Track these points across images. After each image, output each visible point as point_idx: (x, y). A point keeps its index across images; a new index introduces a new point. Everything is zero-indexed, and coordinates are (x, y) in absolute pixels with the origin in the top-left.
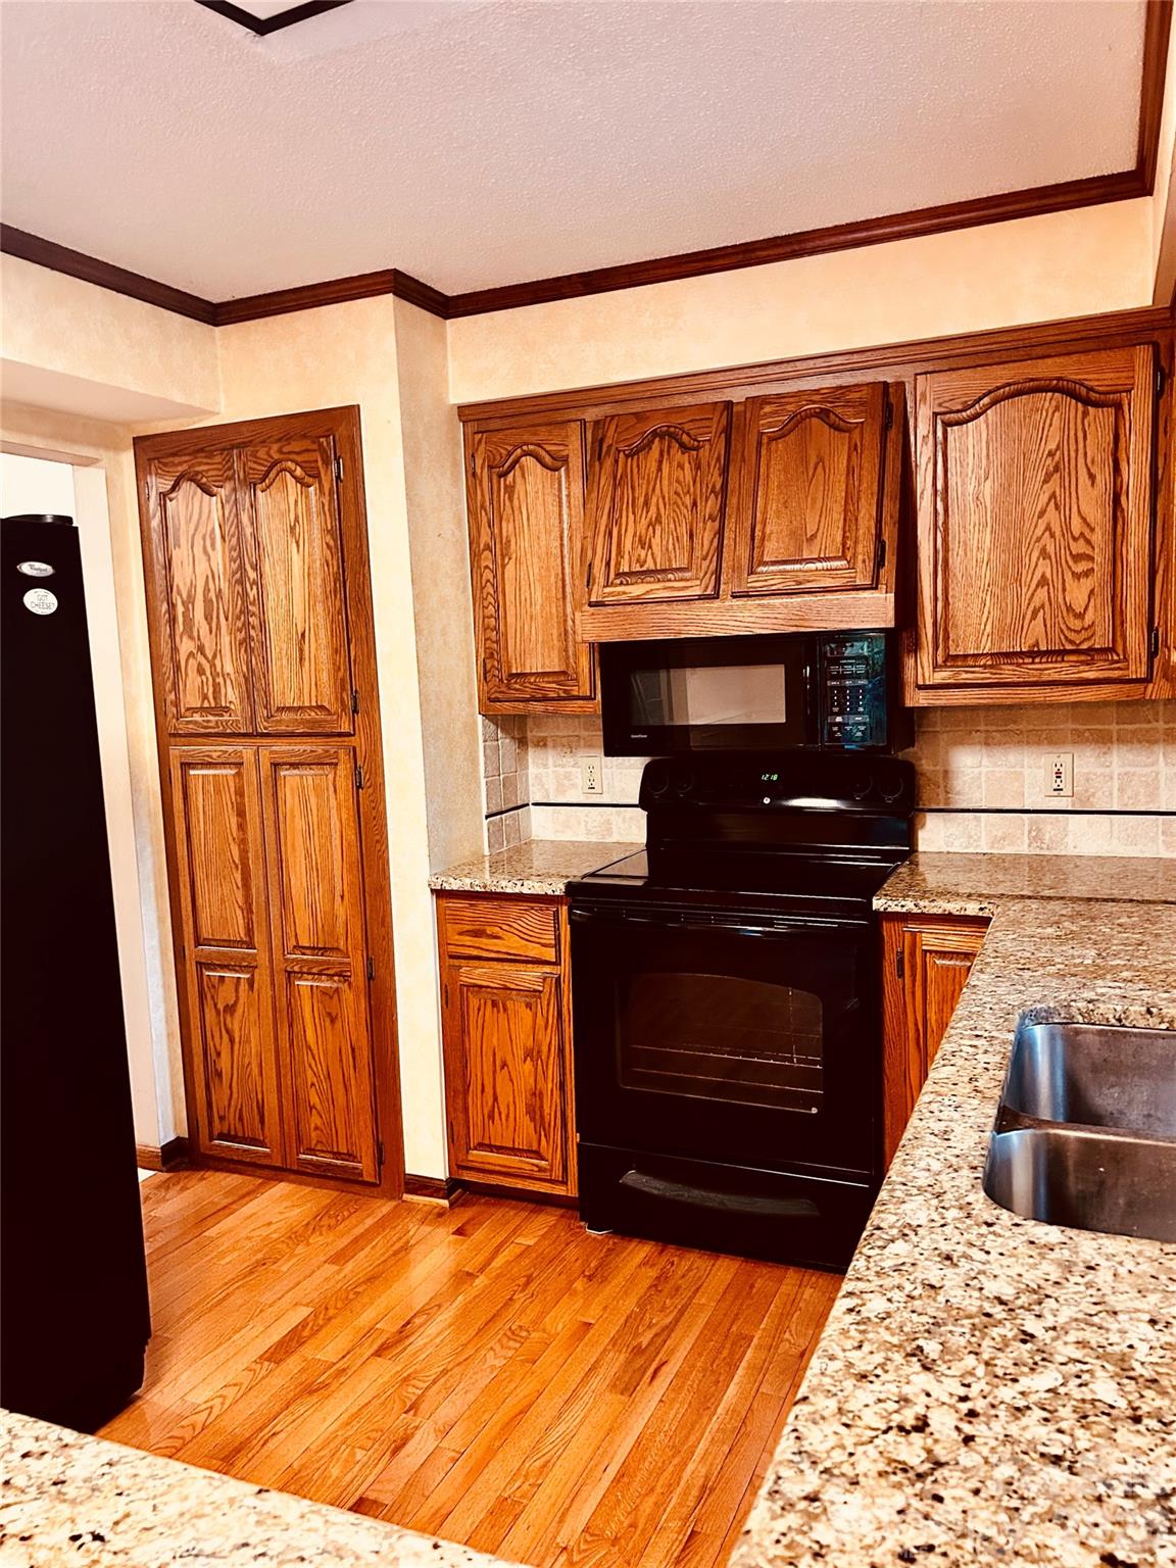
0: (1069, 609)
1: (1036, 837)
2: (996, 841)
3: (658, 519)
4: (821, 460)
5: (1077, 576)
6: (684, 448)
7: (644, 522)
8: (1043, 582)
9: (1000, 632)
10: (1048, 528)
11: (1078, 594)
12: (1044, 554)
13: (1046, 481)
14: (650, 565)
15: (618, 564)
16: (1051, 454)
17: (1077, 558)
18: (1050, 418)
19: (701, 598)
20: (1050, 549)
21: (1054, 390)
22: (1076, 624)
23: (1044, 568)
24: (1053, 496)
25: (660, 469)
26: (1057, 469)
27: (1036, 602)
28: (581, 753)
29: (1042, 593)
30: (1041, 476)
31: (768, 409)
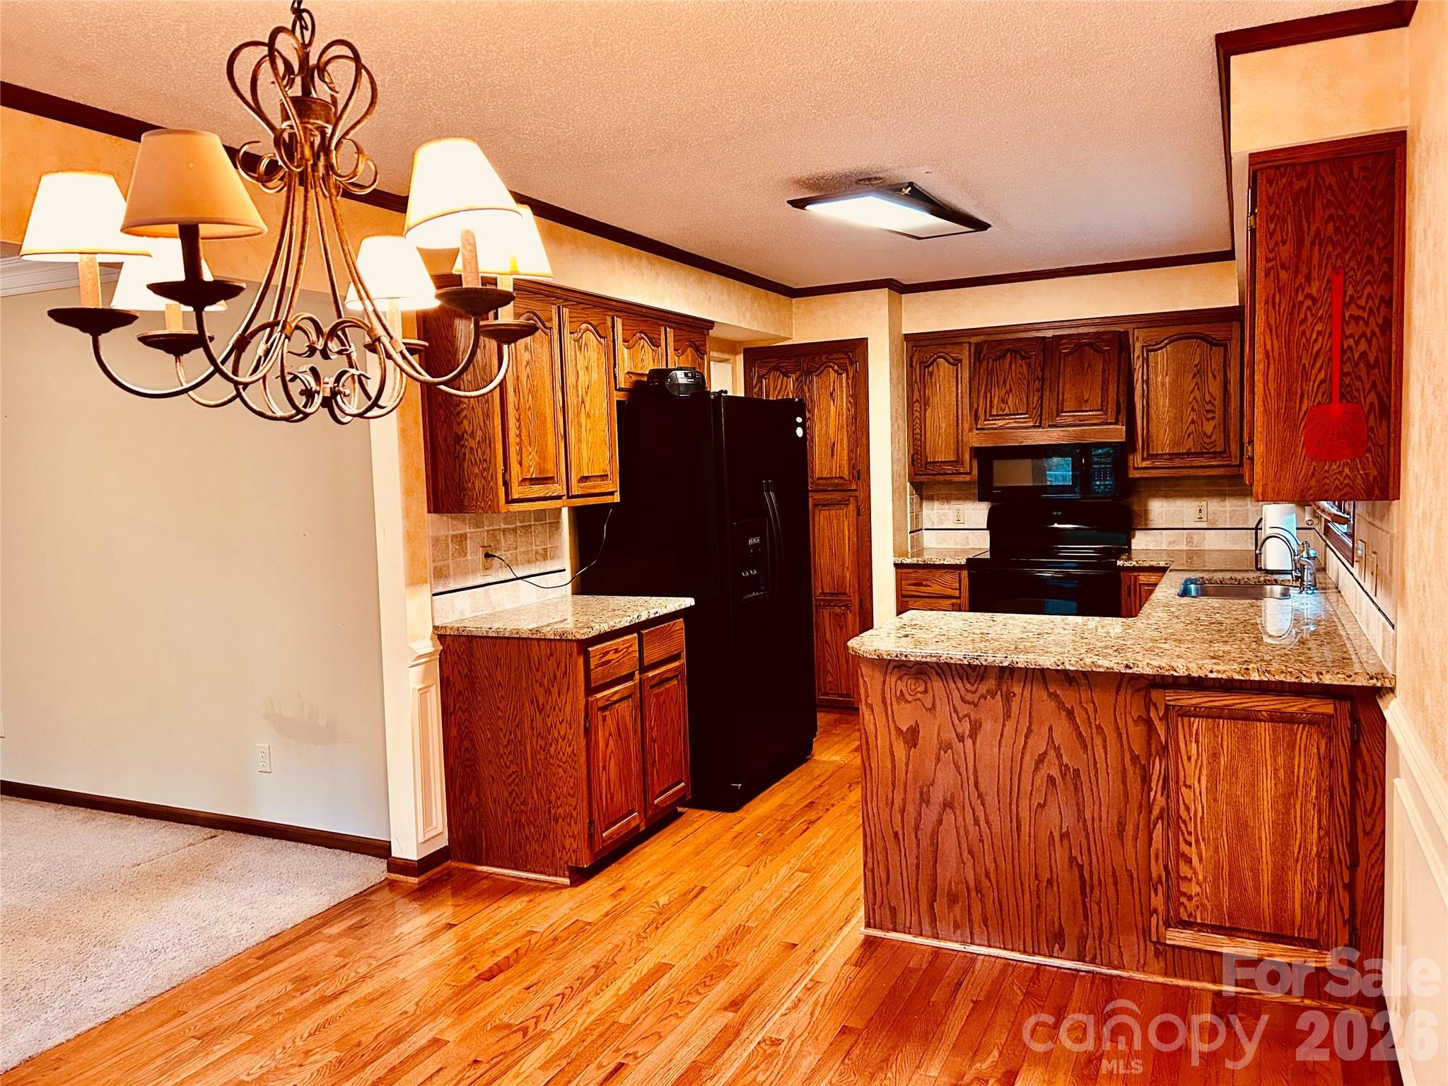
0: (1205, 434)
1: (1190, 542)
2: (1170, 543)
3: (1011, 389)
4: (1090, 365)
5: (1208, 420)
6: (1023, 358)
7: (1004, 391)
8: (1193, 422)
9: (1174, 443)
10: (1195, 398)
11: (1209, 427)
12: (1193, 409)
13: (1194, 378)
14: (1007, 411)
15: (991, 411)
16: (1196, 366)
17: (1208, 411)
18: (1196, 352)
19: (1033, 427)
20: (1196, 407)
21: (1197, 338)
22: (1208, 441)
23: (1193, 416)
24: (1197, 384)
25: (1010, 367)
26: (1198, 372)
27: (1189, 431)
28: (952, 503)
29: (1193, 426)
30: (1191, 376)
31: (1064, 341)
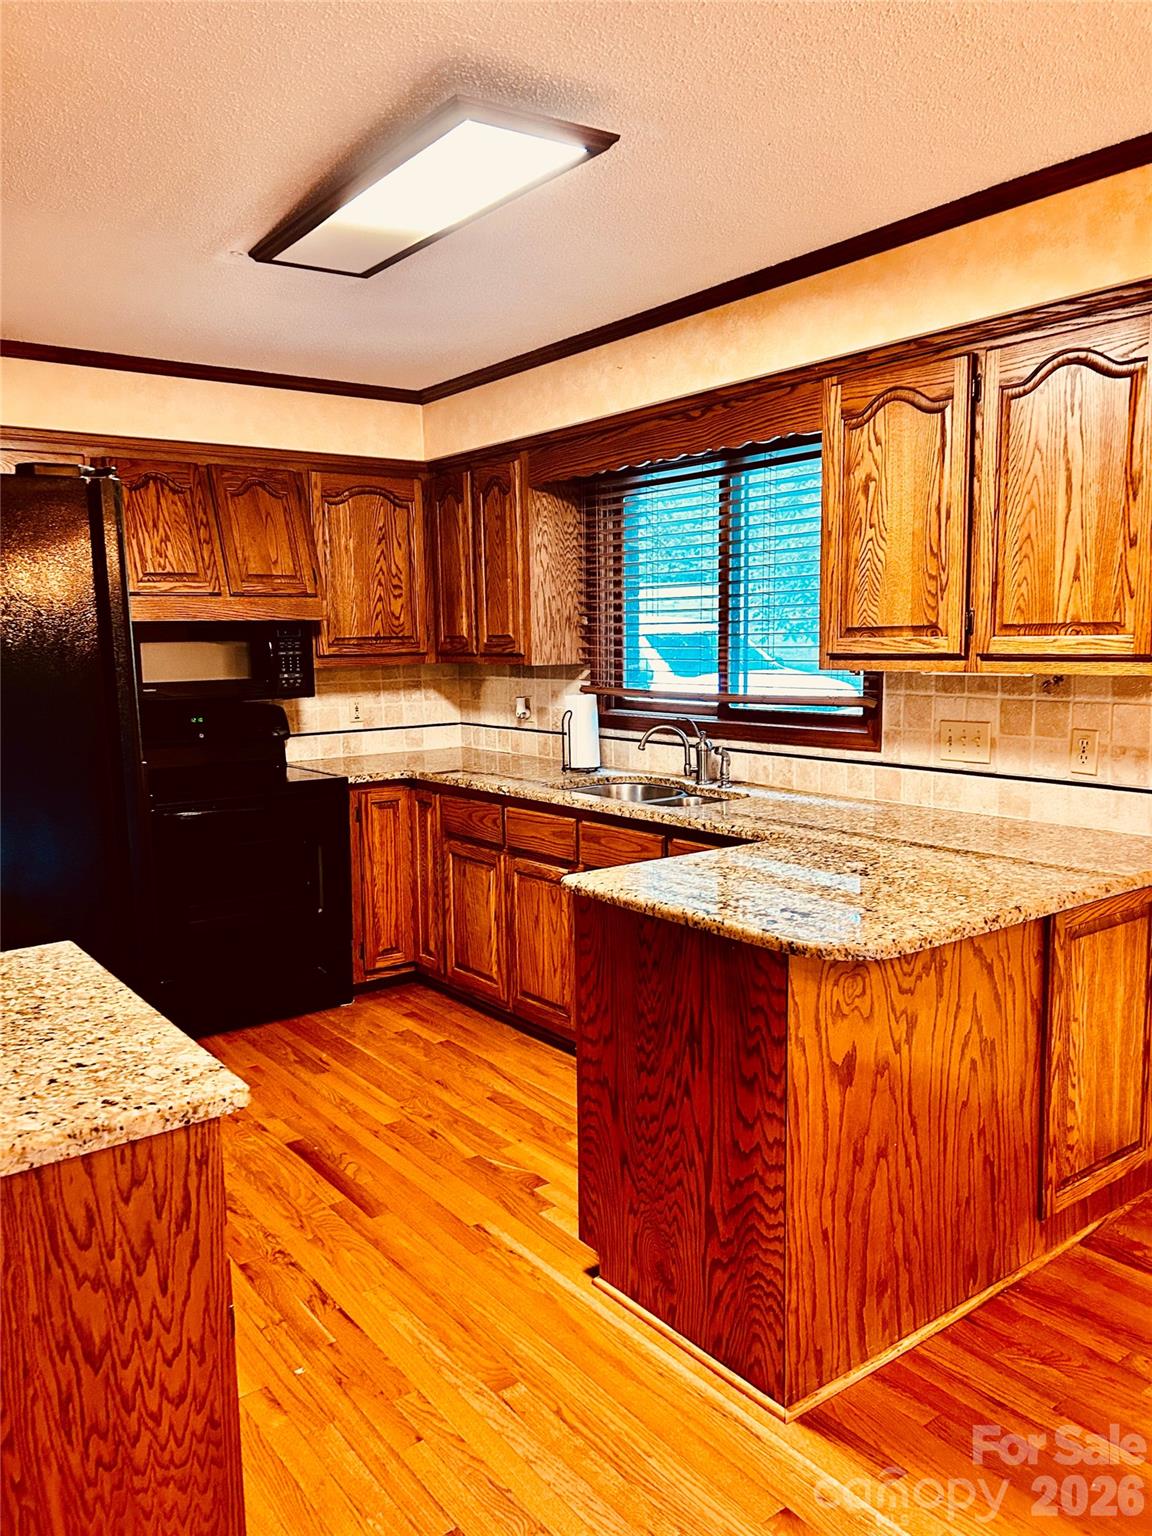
0: (393, 614)
1: (347, 747)
2: (326, 751)
3: (167, 538)
4: (268, 514)
5: (395, 597)
6: (174, 492)
7: (157, 539)
8: (380, 599)
9: (365, 624)
10: (381, 569)
11: (396, 606)
12: (380, 584)
13: (379, 543)
14: (169, 569)
15: (144, 567)
16: (381, 529)
17: (395, 587)
18: (378, 510)
19: (211, 594)
20: (383, 581)
21: (380, 494)
22: (396, 623)
23: (380, 591)
24: (382, 552)
25: (159, 503)
26: (383, 538)
27: (378, 610)
29: (380, 605)
30: (376, 541)
31: (226, 475)
